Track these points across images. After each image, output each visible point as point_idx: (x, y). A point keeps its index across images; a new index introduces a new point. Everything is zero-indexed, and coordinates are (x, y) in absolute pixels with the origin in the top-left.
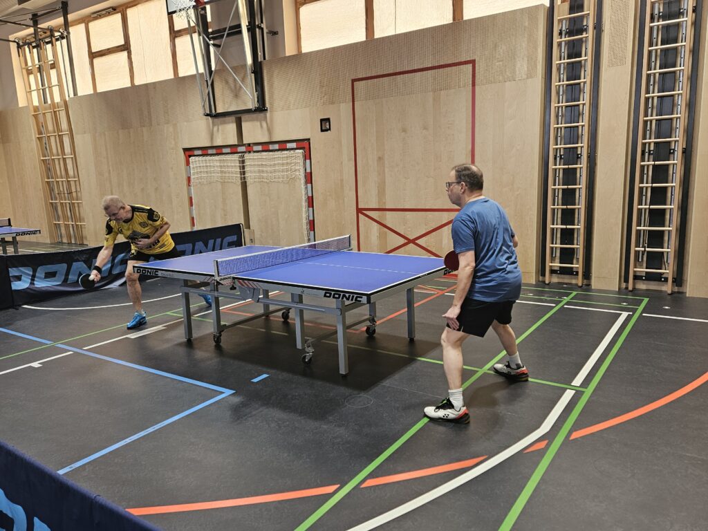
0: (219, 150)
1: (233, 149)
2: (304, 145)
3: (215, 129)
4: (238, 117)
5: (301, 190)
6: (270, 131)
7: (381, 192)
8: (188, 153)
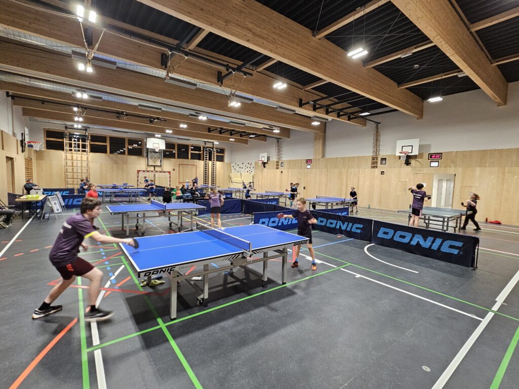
0: (148, 171)
1: (152, 171)
2: (169, 172)
3: (148, 167)
4: (154, 166)
5: (169, 179)
6: (162, 169)
7: (183, 180)
8: (138, 171)
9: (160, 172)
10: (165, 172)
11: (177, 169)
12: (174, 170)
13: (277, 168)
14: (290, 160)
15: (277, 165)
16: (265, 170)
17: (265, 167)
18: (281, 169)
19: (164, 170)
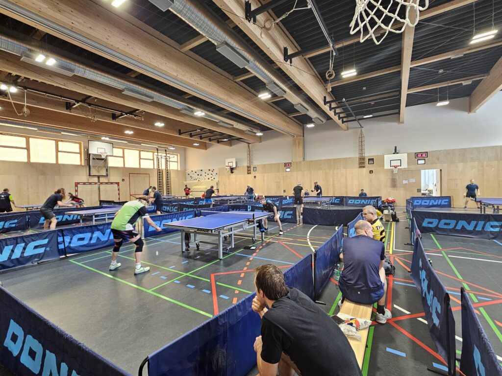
0: (90, 183)
1: (96, 183)
2: (118, 184)
3: (90, 179)
4: (99, 177)
5: (118, 192)
6: (108, 180)
7: (135, 192)
8: (77, 184)
9: (107, 183)
10: (112, 183)
11: (127, 179)
12: (123, 180)
13: (248, 173)
14: (265, 165)
15: (248, 170)
16: (233, 175)
17: (232, 172)
18: (253, 174)
19: (111, 181)
